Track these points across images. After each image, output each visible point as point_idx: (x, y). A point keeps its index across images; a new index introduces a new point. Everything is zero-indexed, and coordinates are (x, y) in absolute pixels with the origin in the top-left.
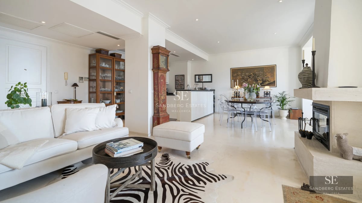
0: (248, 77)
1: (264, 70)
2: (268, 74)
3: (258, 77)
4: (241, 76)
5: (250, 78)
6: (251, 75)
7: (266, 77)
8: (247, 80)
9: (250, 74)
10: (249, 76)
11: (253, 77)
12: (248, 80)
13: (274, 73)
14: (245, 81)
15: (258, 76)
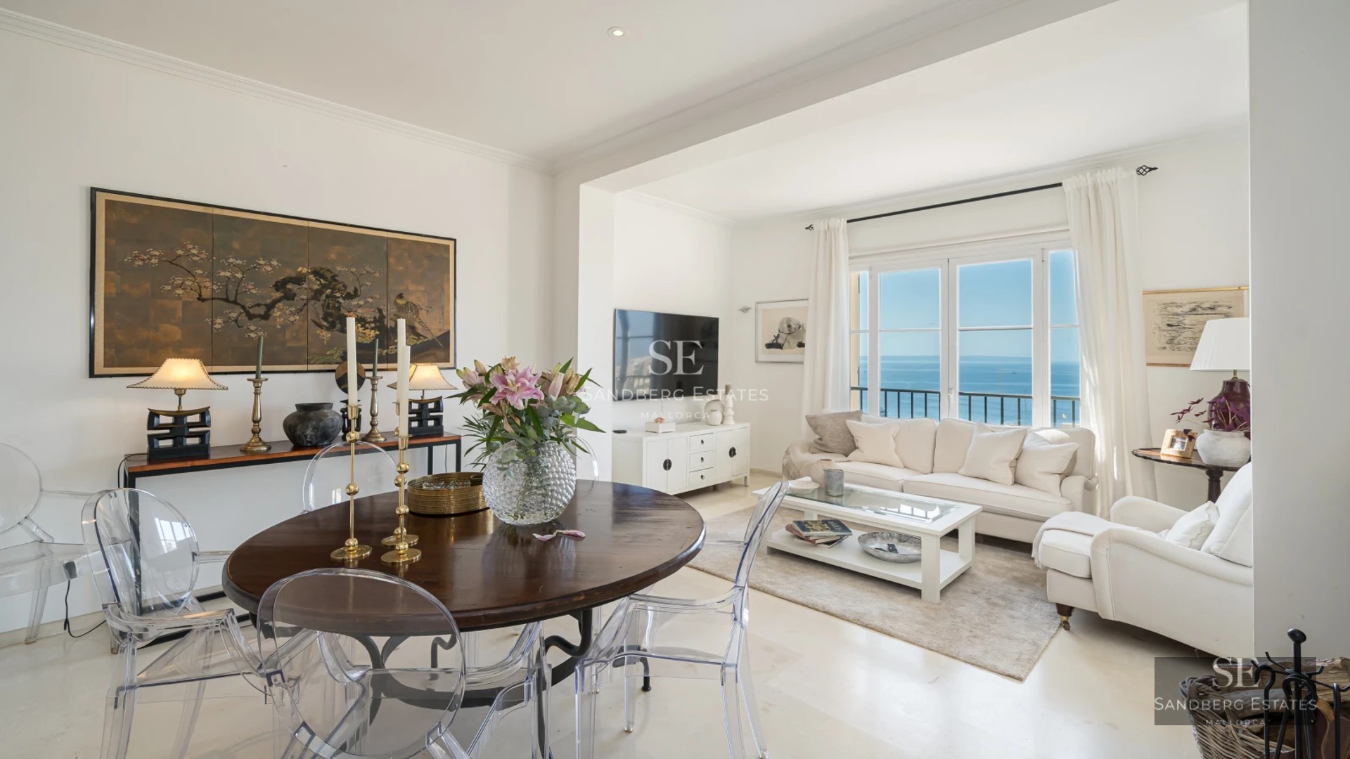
0: (278, 295)
1: (392, 260)
2: (412, 287)
3: (349, 297)
4: (212, 276)
5: (289, 297)
6: (299, 280)
7: (401, 302)
8: (266, 317)
9: (289, 273)
10: (280, 286)
11: (316, 295)
12: (276, 313)
13: (443, 290)
14: (251, 317)
15: (351, 290)
